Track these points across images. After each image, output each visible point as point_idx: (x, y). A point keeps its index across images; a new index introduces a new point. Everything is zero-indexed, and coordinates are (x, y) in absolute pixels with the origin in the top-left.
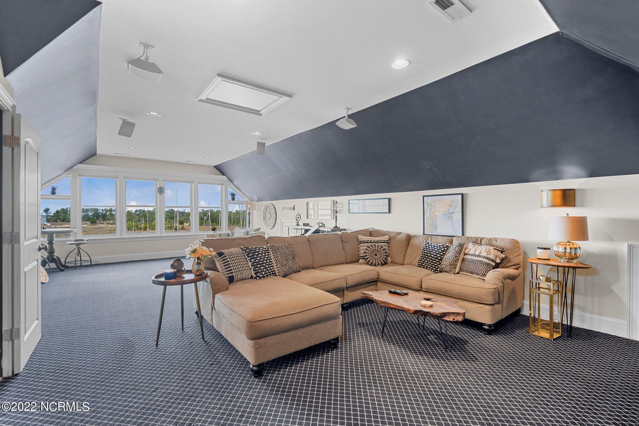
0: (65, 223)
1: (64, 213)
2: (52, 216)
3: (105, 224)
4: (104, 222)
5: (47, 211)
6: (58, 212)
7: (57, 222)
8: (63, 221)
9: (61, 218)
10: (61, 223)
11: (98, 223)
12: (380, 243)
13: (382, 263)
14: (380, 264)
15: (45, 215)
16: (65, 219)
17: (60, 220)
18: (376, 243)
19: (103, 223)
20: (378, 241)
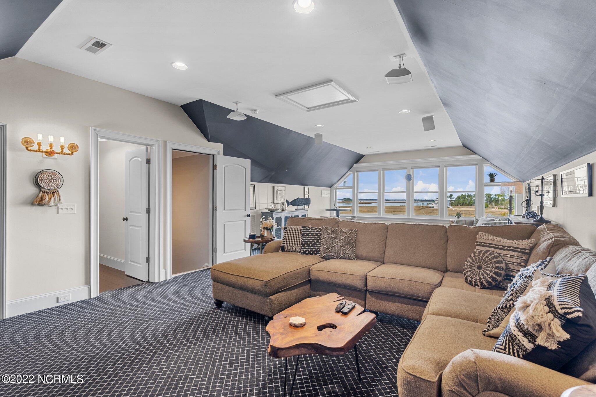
0: (463, 206)
1: (463, 198)
2: (454, 200)
3: (496, 208)
4: (496, 206)
5: (451, 196)
6: (458, 197)
7: (457, 205)
8: (462, 205)
9: (461, 202)
10: (461, 206)
11: (490, 208)
12: (507, 250)
13: (482, 283)
14: (479, 283)
15: (450, 199)
16: (463, 203)
17: (460, 204)
18: (500, 249)
19: (494, 208)
20: (505, 247)
